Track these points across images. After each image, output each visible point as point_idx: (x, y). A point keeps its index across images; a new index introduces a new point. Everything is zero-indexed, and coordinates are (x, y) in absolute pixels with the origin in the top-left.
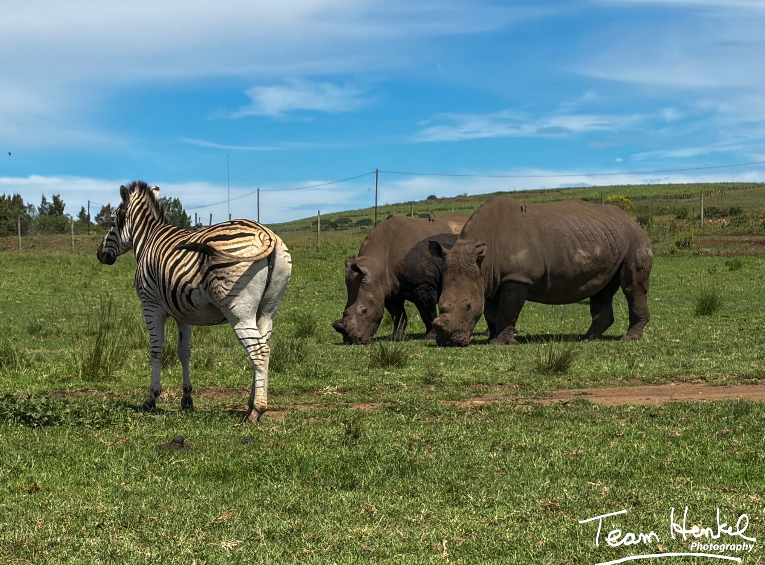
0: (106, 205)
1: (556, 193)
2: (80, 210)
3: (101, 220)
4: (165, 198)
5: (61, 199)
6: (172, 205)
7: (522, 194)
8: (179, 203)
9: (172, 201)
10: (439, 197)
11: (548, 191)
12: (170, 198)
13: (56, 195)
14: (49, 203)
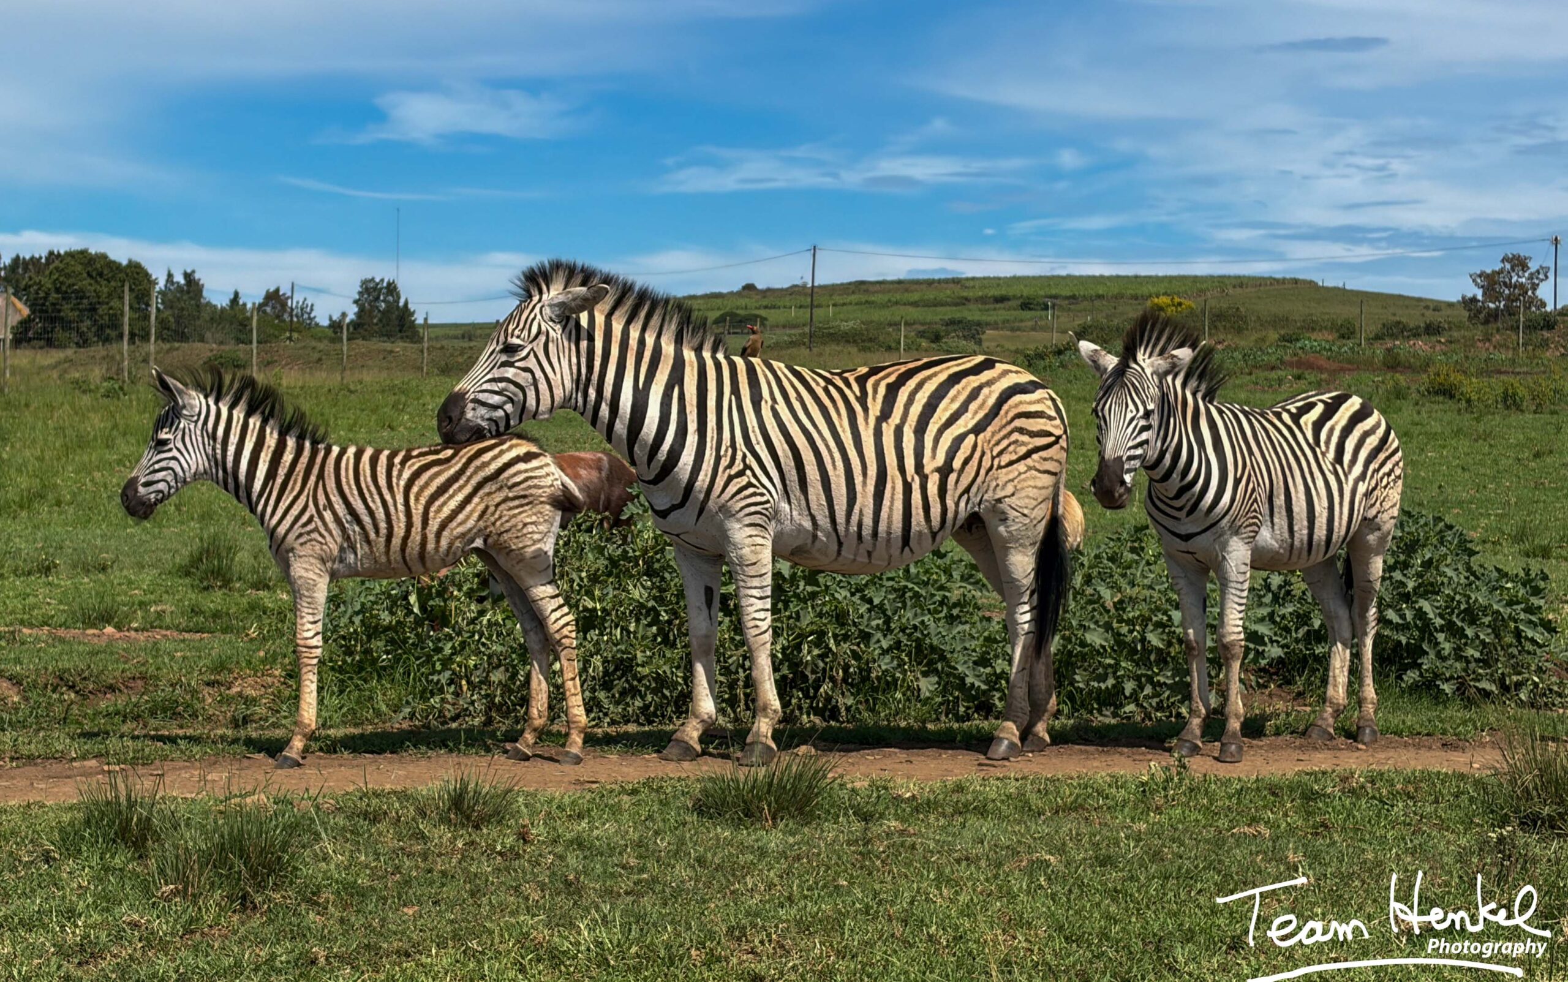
0: (272, 289)
1: (952, 285)
2: (232, 297)
3: (265, 312)
4: (373, 280)
5: (197, 276)
6: (384, 291)
7: (896, 286)
8: (395, 288)
9: (385, 284)
10: (760, 286)
11: (939, 281)
12: (382, 280)
13: (189, 271)
14: (178, 283)
